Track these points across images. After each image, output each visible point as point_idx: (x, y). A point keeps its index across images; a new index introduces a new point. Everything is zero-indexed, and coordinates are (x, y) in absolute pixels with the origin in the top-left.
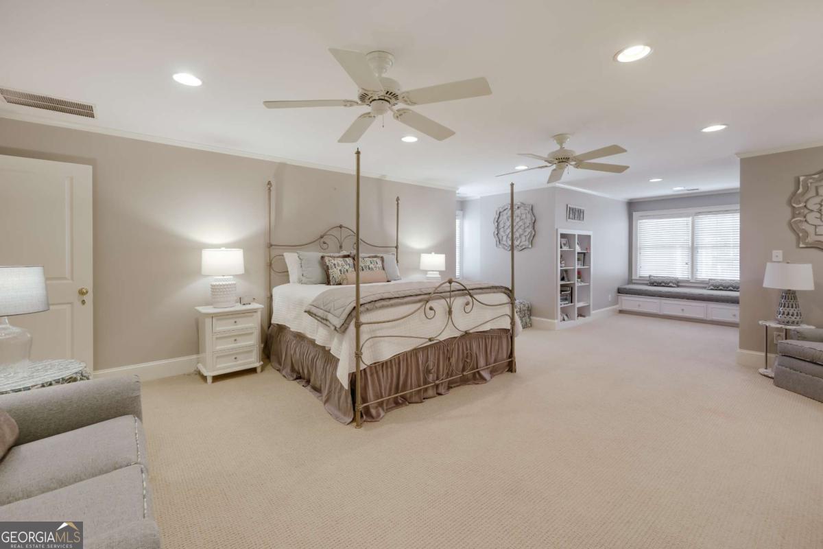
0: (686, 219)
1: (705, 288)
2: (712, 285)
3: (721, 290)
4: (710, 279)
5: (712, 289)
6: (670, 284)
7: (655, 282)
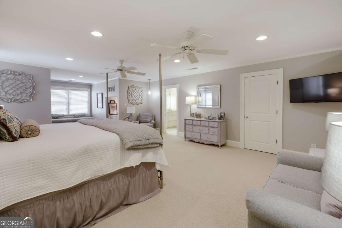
0: (66, 91)
1: (74, 117)
2: (77, 116)
3: (80, 117)
4: (75, 114)
5: (77, 117)
6: (62, 117)
7: (55, 117)
